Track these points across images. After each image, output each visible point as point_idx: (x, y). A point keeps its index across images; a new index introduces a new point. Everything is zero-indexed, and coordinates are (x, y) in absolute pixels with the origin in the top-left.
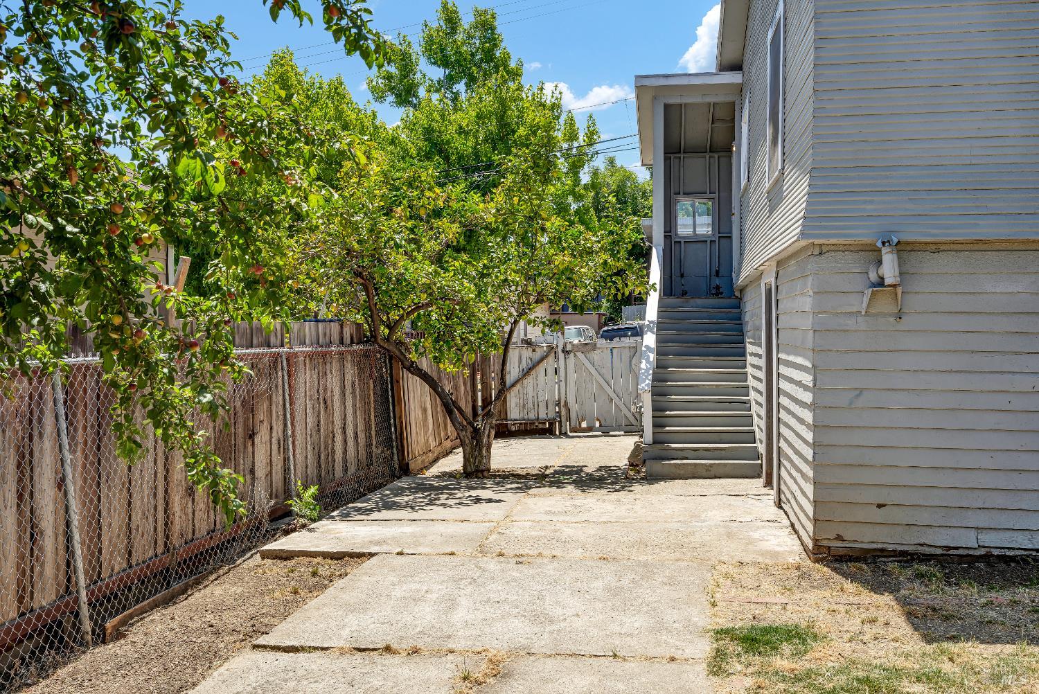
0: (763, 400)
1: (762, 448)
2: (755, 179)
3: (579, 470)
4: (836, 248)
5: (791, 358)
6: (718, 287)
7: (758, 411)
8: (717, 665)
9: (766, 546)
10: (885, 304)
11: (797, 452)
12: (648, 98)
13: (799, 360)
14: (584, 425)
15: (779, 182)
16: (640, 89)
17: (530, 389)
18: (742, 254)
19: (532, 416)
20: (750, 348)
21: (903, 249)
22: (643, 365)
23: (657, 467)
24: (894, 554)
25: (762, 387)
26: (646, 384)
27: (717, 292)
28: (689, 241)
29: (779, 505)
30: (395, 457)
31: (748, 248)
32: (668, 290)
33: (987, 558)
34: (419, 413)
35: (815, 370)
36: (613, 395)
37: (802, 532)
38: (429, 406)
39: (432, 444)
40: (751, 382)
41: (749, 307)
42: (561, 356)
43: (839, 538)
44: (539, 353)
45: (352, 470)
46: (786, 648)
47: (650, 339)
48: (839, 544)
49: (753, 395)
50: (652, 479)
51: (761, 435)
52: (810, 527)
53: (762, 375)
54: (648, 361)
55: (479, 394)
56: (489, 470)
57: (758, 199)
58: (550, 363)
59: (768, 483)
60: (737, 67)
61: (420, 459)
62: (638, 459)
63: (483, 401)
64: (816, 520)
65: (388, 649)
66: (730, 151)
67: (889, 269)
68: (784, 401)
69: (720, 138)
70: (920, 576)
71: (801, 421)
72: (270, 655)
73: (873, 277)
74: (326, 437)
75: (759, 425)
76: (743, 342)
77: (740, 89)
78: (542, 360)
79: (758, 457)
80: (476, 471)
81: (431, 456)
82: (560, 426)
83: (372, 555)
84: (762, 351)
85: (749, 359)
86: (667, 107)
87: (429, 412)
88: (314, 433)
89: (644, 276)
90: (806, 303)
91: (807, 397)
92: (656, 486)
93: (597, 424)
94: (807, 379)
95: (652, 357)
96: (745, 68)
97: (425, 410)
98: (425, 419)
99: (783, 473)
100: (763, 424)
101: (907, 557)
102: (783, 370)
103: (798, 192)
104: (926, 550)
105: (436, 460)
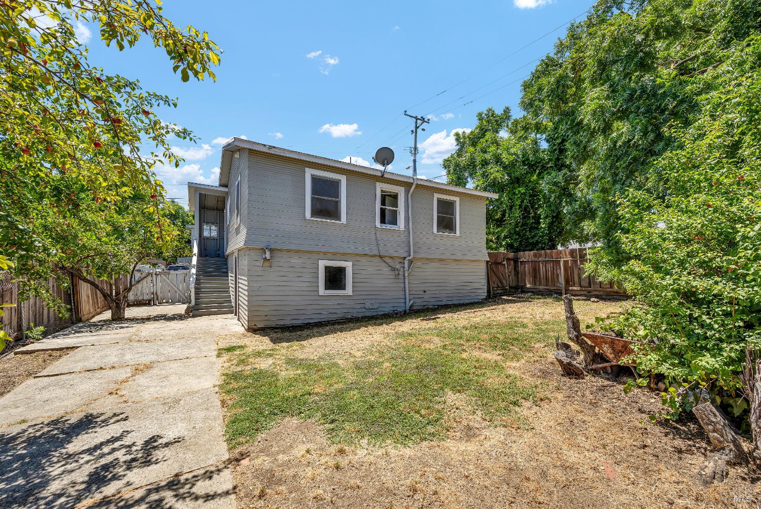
0: (234, 290)
1: (233, 304)
2: (232, 224)
3: (165, 316)
4: (253, 249)
5: (242, 277)
6: (219, 254)
7: (232, 293)
8: (219, 356)
9: (234, 330)
10: (267, 264)
11: (243, 303)
12: (193, 190)
13: (244, 278)
14: (164, 301)
15: (239, 227)
16: (190, 187)
17: (140, 288)
18: (227, 244)
19: (140, 298)
20: (230, 274)
21: (271, 250)
22: (191, 279)
23: (196, 312)
24: (269, 328)
25: (234, 286)
26: (192, 286)
27: (219, 256)
28: (208, 238)
29: (239, 320)
30: (74, 316)
31: (230, 243)
32: (200, 254)
33: (293, 327)
34: (86, 299)
35: (248, 281)
36: (177, 290)
37: (245, 325)
38: (90, 295)
39: (92, 310)
40: (230, 285)
41: (229, 262)
42: (154, 276)
43: (255, 325)
44: (144, 275)
45: (52, 321)
46: (239, 350)
47: (194, 271)
48: (255, 327)
49: (231, 289)
50: (194, 316)
51: (233, 301)
52: (247, 323)
53: (233, 282)
54: (193, 278)
55: (114, 291)
56: (124, 317)
57: (232, 229)
58: (149, 278)
59: (236, 315)
60: (226, 186)
61: (86, 316)
62: (188, 311)
63: (116, 293)
64: (248, 321)
65: (101, 368)
66: (223, 211)
67: (268, 255)
68: (240, 290)
69: (220, 206)
70: (276, 332)
71: (244, 294)
72: (46, 379)
73: (264, 257)
74: (40, 308)
75: (233, 298)
76: (228, 273)
77: (227, 193)
78: (145, 277)
79: (233, 307)
80: (118, 318)
81: (91, 315)
82: (154, 302)
83: (78, 347)
84: (233, 275)
85: (229, 278)
86: (200, 194)
87: (90, 297)
88: (33, 306)
89: (191, 251)
90: (246, 263)
91: (246, 288)
92: (195, 319)
93: (170, 301)
94: (246, 283)
95: (195, 276)
96: (229, 187)
97: (89, 297)
98: (89, 300)
99: (240, 310)
100: (234, 297)
101: (273, 328)
102: (240, 281)
103: (244, 232)
104: (278, 326)
105: (93, 317)
